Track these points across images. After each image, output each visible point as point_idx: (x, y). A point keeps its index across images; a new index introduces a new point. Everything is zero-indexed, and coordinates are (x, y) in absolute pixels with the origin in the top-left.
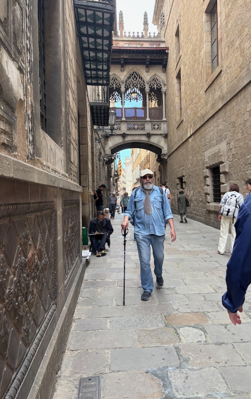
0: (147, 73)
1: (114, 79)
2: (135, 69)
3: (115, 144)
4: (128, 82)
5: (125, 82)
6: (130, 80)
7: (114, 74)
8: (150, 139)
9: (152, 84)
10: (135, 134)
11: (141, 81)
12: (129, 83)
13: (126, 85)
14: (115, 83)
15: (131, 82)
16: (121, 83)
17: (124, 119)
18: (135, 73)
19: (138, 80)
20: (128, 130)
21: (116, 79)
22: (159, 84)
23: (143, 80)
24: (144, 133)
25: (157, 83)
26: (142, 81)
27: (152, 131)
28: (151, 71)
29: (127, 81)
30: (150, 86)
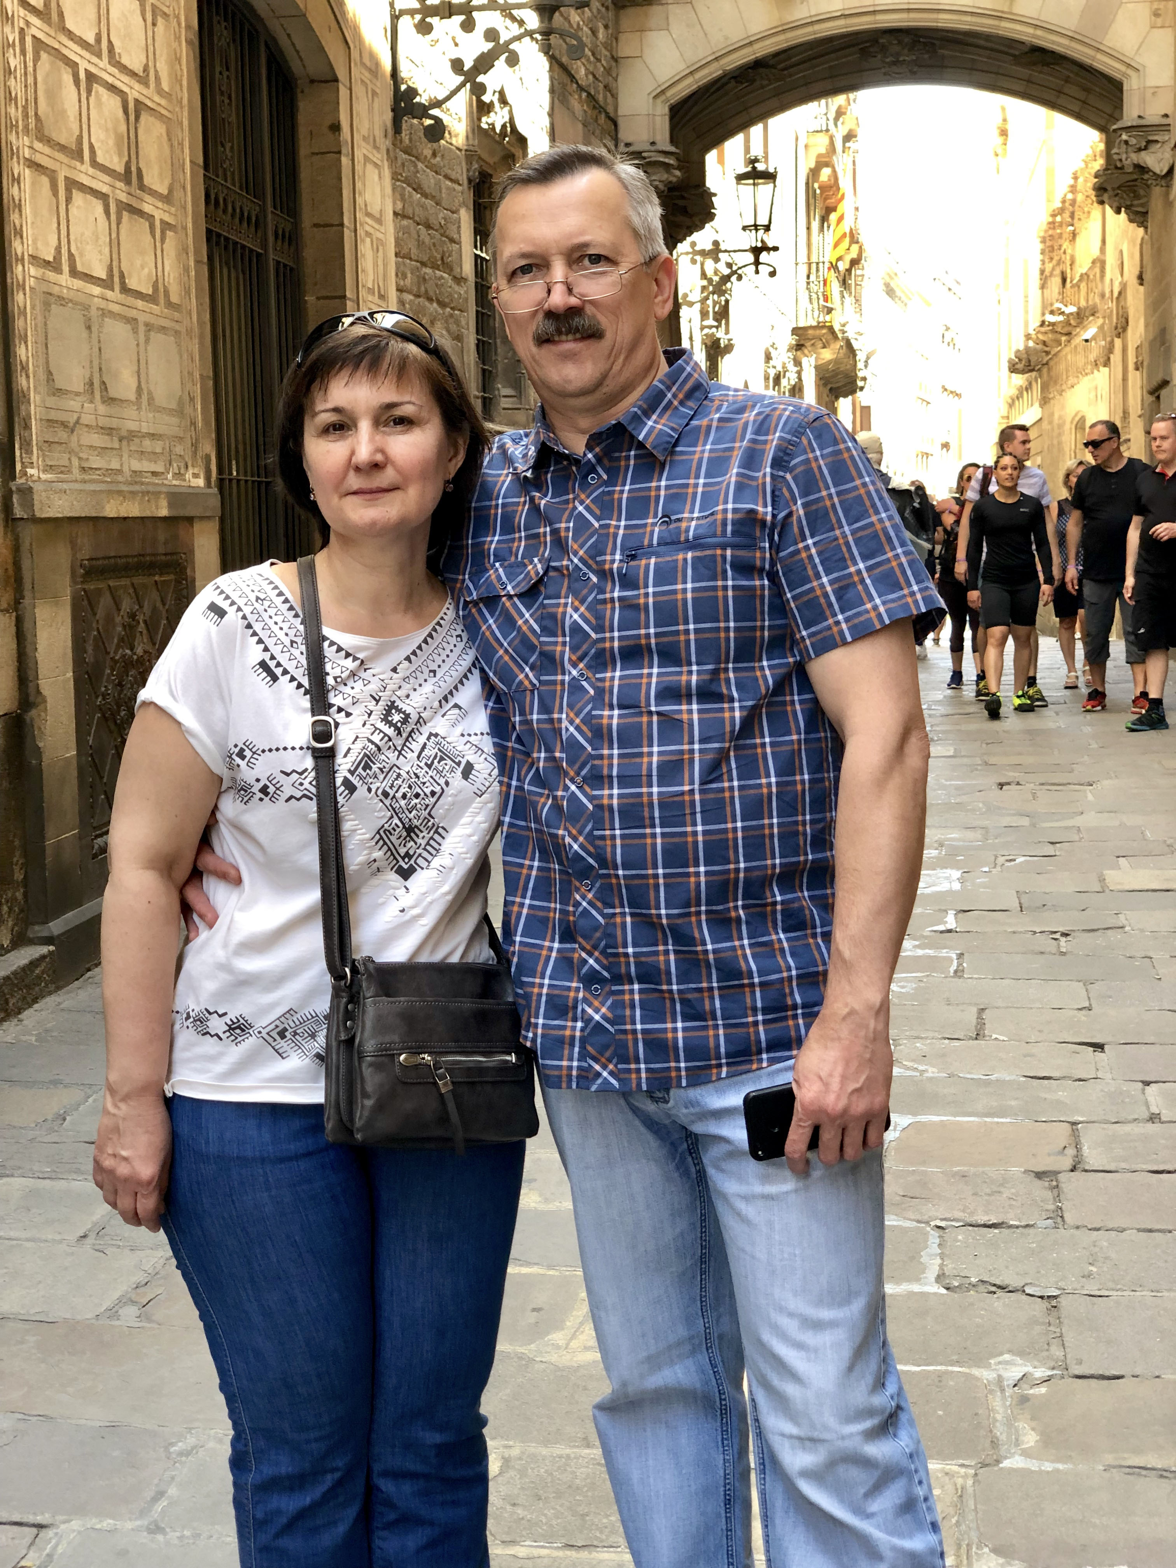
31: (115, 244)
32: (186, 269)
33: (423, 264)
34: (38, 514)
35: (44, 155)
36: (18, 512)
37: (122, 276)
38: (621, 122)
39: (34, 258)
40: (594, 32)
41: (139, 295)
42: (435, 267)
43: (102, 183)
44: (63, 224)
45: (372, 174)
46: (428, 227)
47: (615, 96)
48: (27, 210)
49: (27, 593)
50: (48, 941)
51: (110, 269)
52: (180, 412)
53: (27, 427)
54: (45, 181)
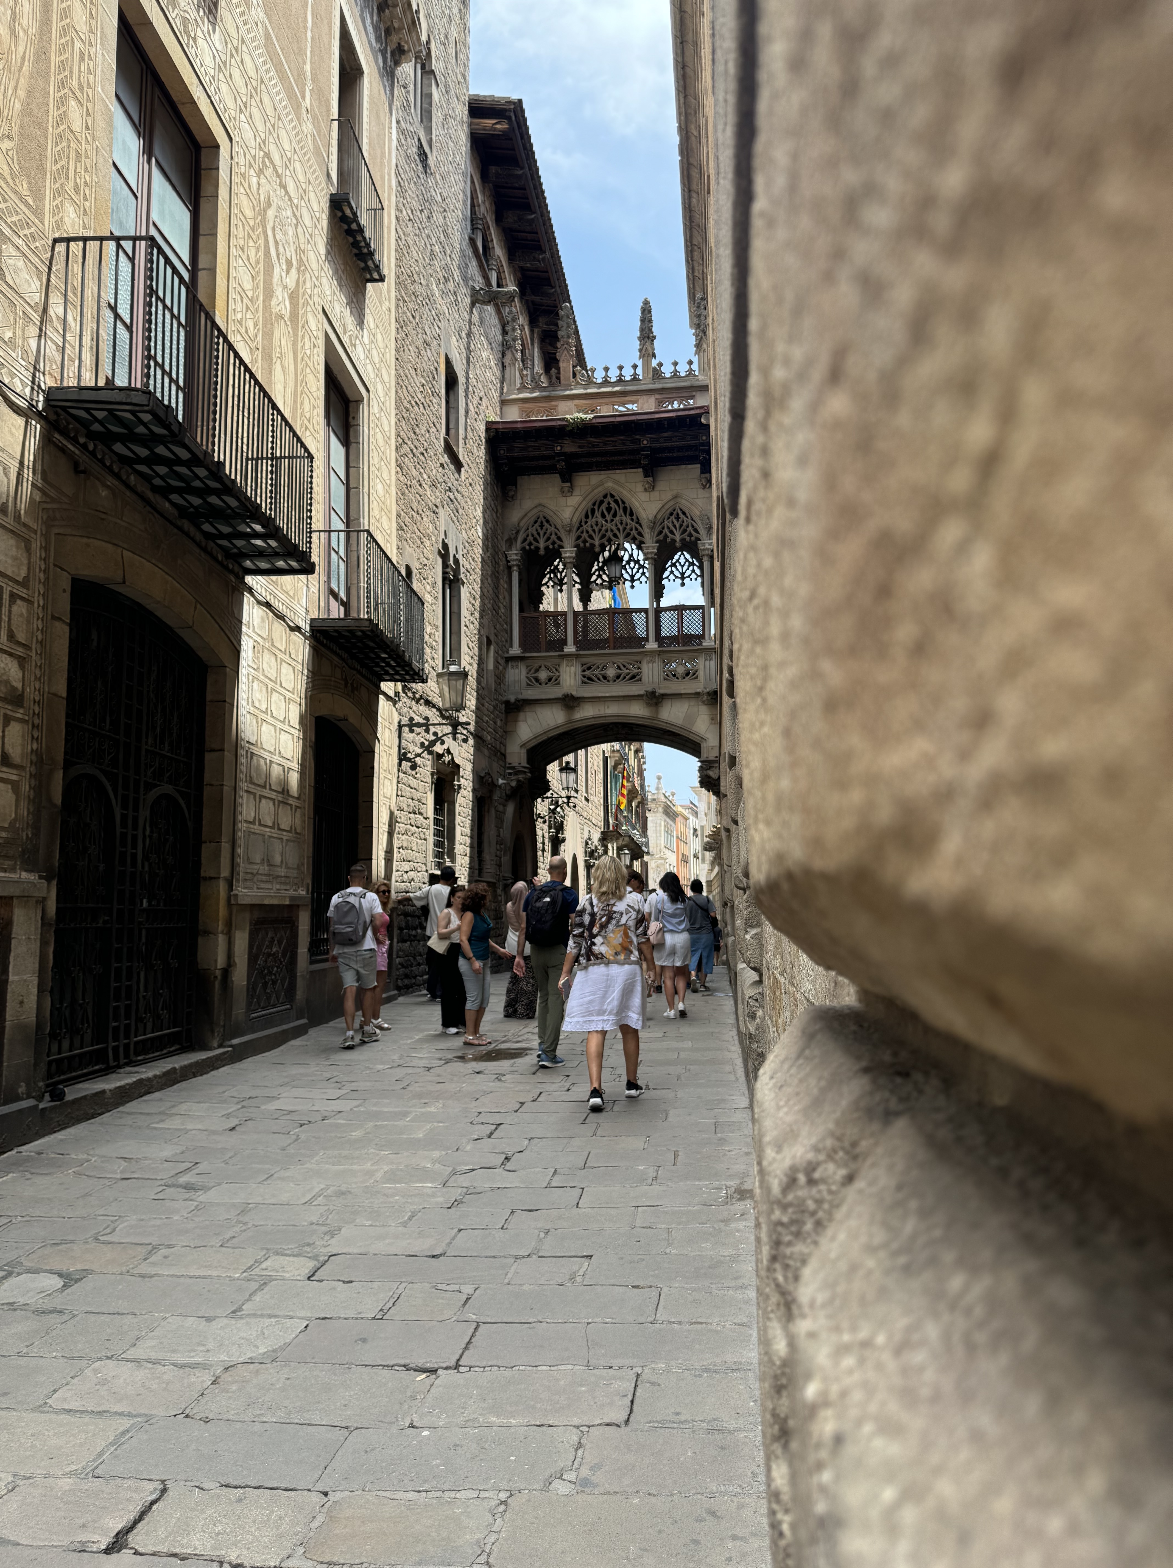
0: (647, 494)
1: (539, 521)
2: (610, 484)
3: (539, 730)
4: (585, 526)
5: (575, 529)
6: (594, 520)
7: (540, 505)
8: (657, 712)
9: (666, 530)
10: (607, 695)
11: (629, 521)
12: (590, 530)
13: (579, 537)
14: (545, 533)
15: (595, 527)
16: (563, 534)
17: (570, 648)
18: (609, 499)
19: (618, 518)
20: (583, 682)
21: (548, 521)
22: (690, 529)
23: (634, 517)
24: (637, 693)
25: (685, 524)
26: (632, 520)
27: (667, 683)
28: (661, 485)
29: (583, 524)
30: (661, 537)
31: (276, 814)
32: (304, 821)
33: (410, 813)
34: (240, 902)
35: (252, 788)
36: (233, 902)
37: (278, 824)
38: (508, 756)
39: (246, 821)
40: (495, 723)
41: (285, 830)
42: (415, 813)
43: (273, 795)
44: (257, 809)
45: (387, 782)
46: (413, 799)
47: (505, 746)
48: (245, 806)
49: (233, 928)
50: (231, 1046)
51: (274, 823)
52: (298, 868)
53: (238, 874)
54: (252, 796)
